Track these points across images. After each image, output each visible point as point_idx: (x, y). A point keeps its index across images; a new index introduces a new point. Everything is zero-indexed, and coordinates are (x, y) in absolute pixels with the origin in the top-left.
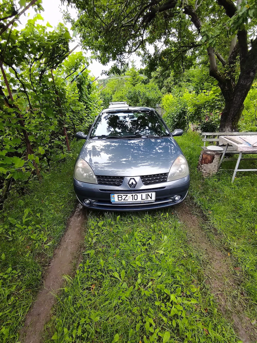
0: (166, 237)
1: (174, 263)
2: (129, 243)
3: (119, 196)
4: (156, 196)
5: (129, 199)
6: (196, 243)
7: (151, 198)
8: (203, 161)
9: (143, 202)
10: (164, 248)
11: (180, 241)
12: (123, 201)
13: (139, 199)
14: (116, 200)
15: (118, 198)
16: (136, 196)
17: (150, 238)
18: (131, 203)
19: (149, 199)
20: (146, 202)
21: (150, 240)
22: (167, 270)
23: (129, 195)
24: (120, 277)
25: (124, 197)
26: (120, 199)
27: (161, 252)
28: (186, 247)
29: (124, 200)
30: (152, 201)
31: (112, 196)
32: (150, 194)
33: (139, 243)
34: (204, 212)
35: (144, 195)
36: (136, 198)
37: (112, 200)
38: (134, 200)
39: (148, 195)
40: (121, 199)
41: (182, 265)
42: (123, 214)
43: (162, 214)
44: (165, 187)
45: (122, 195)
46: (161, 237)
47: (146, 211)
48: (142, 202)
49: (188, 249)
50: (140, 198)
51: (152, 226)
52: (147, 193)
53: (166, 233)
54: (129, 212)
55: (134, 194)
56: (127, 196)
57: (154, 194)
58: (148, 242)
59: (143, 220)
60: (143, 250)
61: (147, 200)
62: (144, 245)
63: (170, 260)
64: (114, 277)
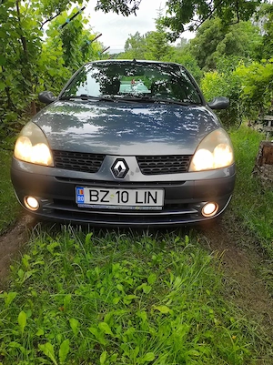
0: (178, 280)
1: (190, 336)
2: (99, 285)
3: (93, 193)
4: (166, 197)
5: (112, 199)
6: (244, 298)
7: (155, 201)
8: (264, 160)
9: (138, 208)
10: (170, 301)
11: (208, 292)
12: (99, 202)
13: (132, 202)
14: (86, 199)
15: (91, 195)
16: (125, 194)
17: (145, 280)
18: (114, 208)
19: (152, 203)
20: (144, 208)
21: (144, 285)
22: (169, 349)
23: (113, 192)
24: (57, 356)
25: (101, 195)
26: (94, 198)
27: (164, 309)
28: (220, 304)
29: (102, 201)
30: (157, 208)
31: (78, 191)
32: (153, 192)
33: (120, 287)
34: (262, 243)
35: (141, 193)
36: (125, 199)
37: (79, 199)
38: (121, 203)
39: (150, 194)
40: (96, 198)
41: (208, 341)
42: (99, 231)
43: (178, 239)
44: (184, 182)
45: (99, 190)
46: (168, 280)
47: (145, 228)
48: (136, 208)
49: (224, 310)
50: (134, 199)
51: (154, 257)
52: (147, 191)
53: (180, 273)
54: (111, 228)
55: (121, 191)
56: (108, 192)
57: (161, 194)
58: (139, 288)
59: (137, 246)
60: (125, 302)
61: (147, 204)
62: (130, 292)
63: (180, 328)
64: (46, 358)
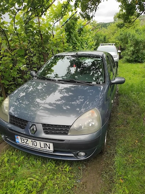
3: (22, 139)
4: (54, 147)
5: (30, 143)
12: (25, 143)
13: (38, 146)
14: (20, 141)
16: (35, 142)
18: (31, 147)
19: (48, 149)
23: (30, 140)
25: (25, 141)
26: (23, 141)
30: (51, 151)
31: (16, 137)
32: (48, 144)
35: (42, 143)
36: (35, 145)
37: (17, 140)
38: (34, 146)
39: (46, 145)
44: (64, 140)
45: (24, 138)
48: (41, 149)
52: (45, 143)
55: (33, 141)
56: (28, 140)
57: (51, 145)
61: (45, 149)
